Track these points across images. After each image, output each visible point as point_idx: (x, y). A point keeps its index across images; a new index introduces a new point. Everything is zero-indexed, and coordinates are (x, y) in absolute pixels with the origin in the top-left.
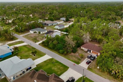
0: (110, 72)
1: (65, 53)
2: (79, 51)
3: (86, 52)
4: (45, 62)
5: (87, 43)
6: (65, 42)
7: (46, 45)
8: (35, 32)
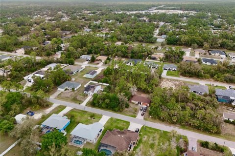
0: (159, 118)
1: (121, 110)
2: (131, 105)
3: (137, 105)
4: (108, 122)
5: (135, 95)
6: (118, 99)
7: (97, 105)
8: (66, 90)
